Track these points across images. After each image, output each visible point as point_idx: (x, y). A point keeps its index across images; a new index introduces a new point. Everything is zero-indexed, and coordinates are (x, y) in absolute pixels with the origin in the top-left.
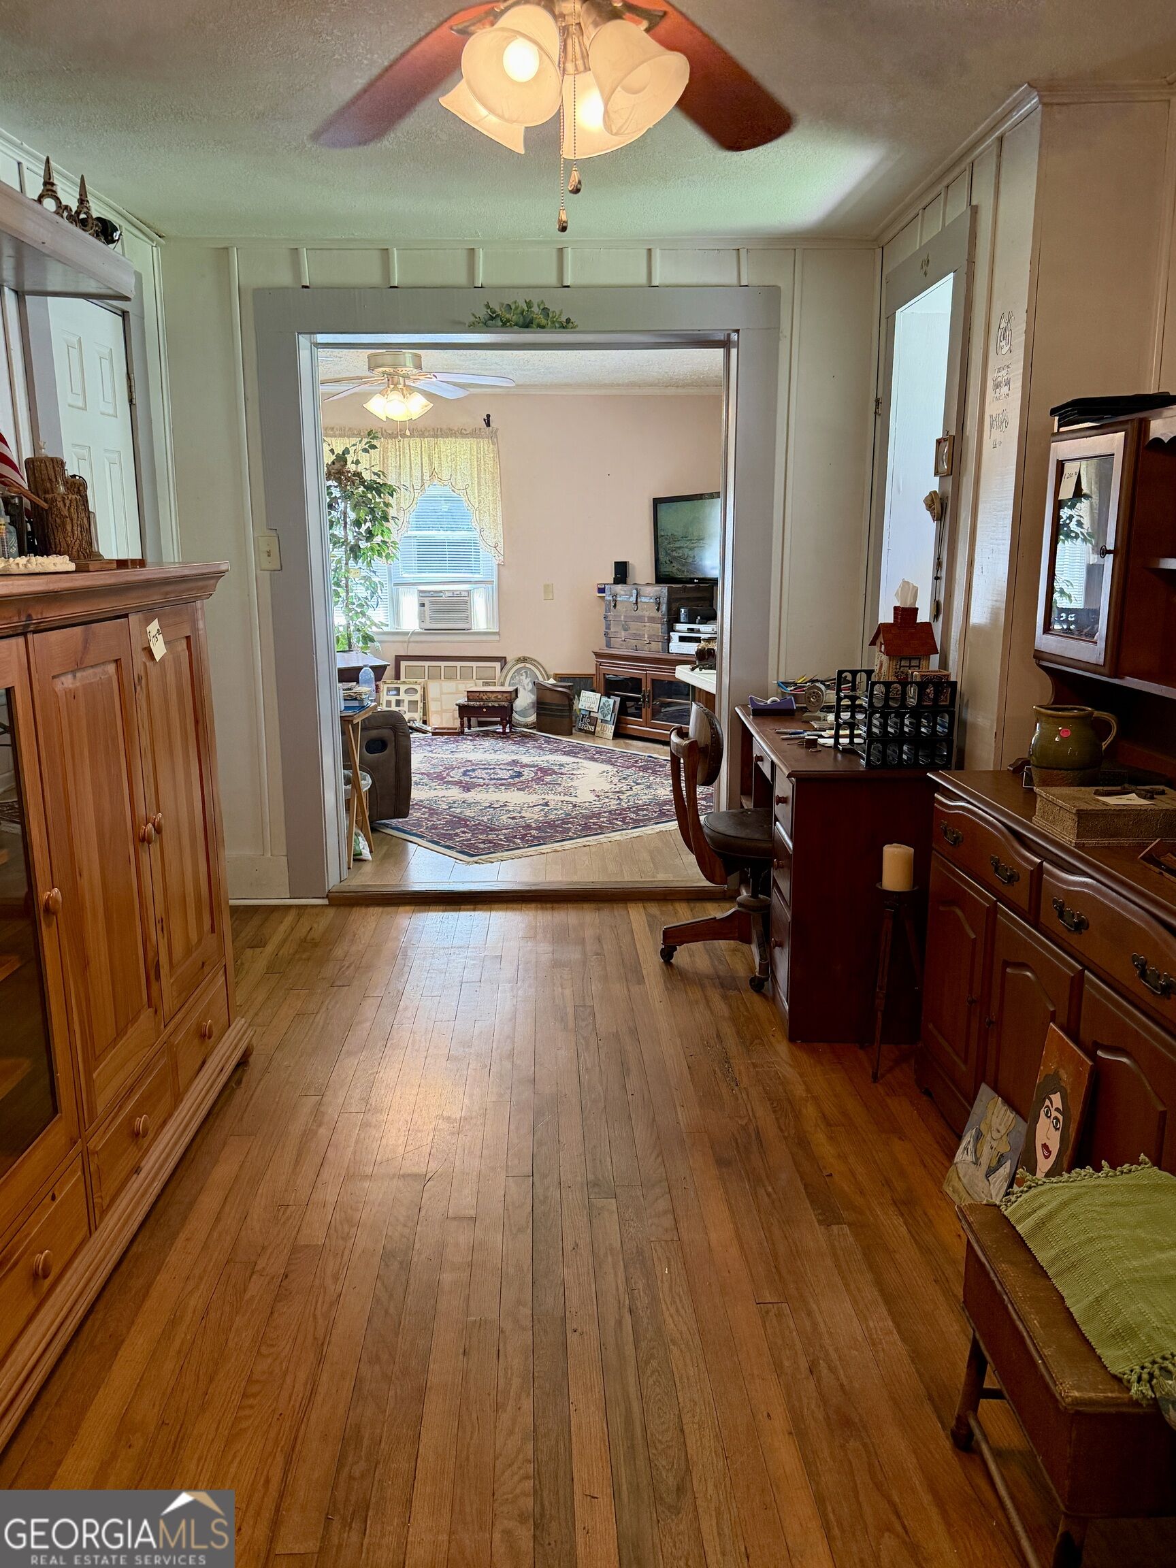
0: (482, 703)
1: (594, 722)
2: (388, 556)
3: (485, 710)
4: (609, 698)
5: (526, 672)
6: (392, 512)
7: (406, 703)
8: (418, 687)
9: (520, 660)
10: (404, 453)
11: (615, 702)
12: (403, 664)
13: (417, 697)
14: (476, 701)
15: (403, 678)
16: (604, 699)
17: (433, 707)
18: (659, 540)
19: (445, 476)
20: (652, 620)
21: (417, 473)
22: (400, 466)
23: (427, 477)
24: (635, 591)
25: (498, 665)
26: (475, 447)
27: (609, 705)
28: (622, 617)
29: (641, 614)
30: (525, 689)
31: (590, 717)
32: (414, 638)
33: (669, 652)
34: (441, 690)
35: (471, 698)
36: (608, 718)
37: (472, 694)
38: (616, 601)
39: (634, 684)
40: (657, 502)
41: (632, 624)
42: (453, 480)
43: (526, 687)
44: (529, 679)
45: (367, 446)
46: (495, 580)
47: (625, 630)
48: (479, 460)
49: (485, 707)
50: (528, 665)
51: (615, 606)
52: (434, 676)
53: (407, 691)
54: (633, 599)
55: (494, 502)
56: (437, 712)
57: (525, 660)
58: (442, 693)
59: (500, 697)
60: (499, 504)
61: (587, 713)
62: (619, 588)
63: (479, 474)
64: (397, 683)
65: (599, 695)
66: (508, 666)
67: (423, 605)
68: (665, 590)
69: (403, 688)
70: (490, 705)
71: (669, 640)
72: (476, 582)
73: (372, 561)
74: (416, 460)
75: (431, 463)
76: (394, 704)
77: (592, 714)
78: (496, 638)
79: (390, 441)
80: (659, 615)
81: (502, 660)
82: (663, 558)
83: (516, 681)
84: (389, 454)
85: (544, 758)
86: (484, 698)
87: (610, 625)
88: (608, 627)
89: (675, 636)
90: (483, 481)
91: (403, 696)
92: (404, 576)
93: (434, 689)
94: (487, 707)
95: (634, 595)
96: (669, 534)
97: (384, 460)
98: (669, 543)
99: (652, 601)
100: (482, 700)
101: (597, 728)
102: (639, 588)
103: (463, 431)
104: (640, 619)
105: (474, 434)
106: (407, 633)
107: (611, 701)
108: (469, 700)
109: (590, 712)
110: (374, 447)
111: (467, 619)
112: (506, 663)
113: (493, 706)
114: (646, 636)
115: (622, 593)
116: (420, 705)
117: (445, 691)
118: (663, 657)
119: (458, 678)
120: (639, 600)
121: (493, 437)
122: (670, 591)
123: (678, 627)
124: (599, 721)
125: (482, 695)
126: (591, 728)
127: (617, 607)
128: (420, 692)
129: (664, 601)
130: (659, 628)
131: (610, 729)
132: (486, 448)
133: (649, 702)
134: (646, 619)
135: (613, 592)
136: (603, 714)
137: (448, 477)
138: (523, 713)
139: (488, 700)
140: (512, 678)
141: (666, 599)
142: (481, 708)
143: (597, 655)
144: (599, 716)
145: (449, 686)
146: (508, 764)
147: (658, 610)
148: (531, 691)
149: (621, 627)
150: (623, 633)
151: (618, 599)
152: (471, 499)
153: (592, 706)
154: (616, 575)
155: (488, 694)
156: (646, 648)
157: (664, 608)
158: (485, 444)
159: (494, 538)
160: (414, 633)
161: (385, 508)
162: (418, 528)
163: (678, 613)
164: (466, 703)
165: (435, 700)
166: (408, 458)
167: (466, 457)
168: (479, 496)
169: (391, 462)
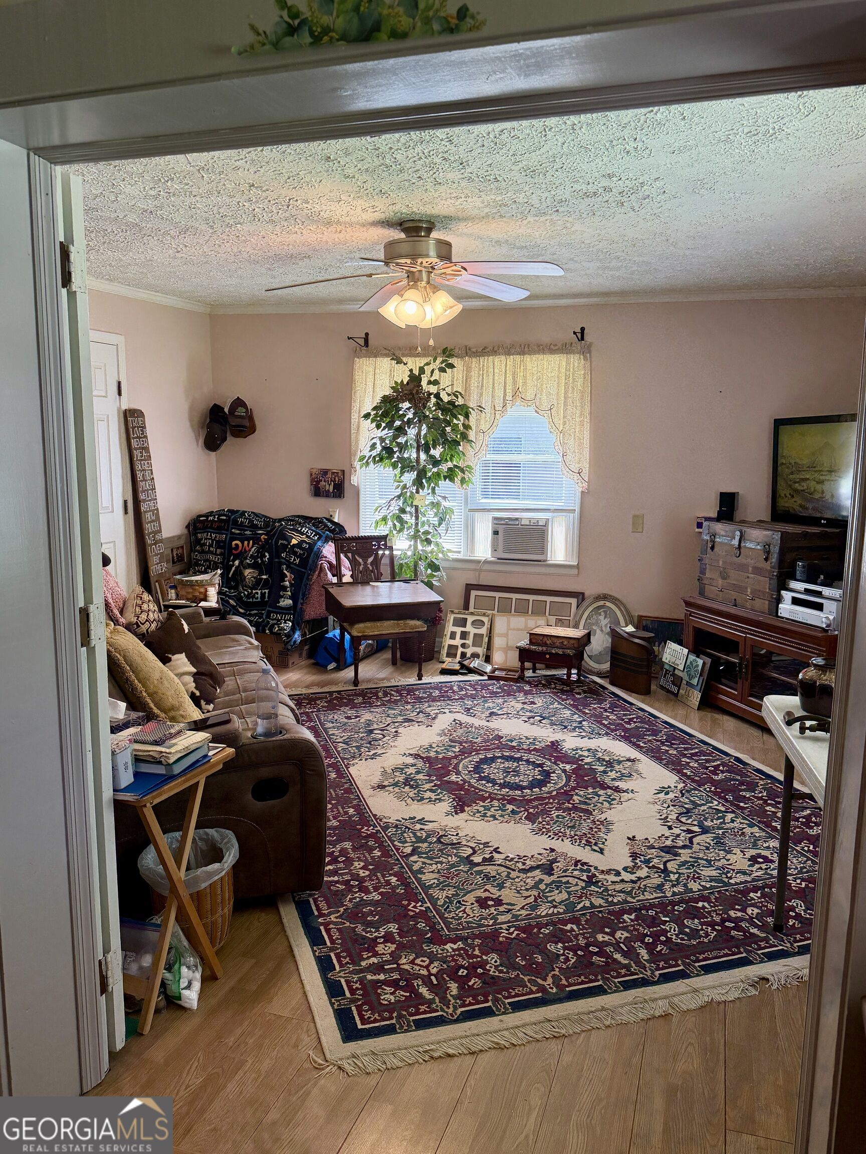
0: (545, 649)
1: (677, 681)
2: (463, 481)
3: (548, 656)
4: (698, 657)
5: (605, 612)
6: (472, 435)
7: (471, 636)
8: (485, 619)
9: (598, 598)
10: (487, 371)
11: (704, 664)
12: (474, 593)
13: (483, 631)
14: (538, 645)
15: (471, 609)
16: (692, 657)
17: (498, 642)
18: (780, 468)
19: (529, 395)
20: (757, 571)
21: (499, 393)
22: (482, 386)
23: (509, 397)
24: (738, 533)
25: (574, 601)
26: (564, 363)
27: (697, 666)
28: (721, 563)
29: (744, 561)
30: (602, 631)
31: (674, 675)
32: (486, 567)
33: (777, 616)
34: (508, 625)
35: (534, 641)
36: (695, 681)
37: (536, 637)
38: (714, 542)
39: (730, 645)
40: (779, 424)
41: (732, 573)
42: (537, 400)
43: (604, 629)
44: (607, 621)
45: (443, 365)
46: (577, 508)
47: (724, 578)
48: (567, 377)
49: (548, 653)
50: (608, 604)
51: (712, 548)
52: (505, 609)
53: (474, 623)
54: (736, 542)
55: (582, 424)
56: (501, 649)
57: (605, 597)
58: (509, 629)
59: (565, 643)
60: (587, 426)
61: (671, 669)
62: (719, 527)
63: (566, 393)
64: (464, 614)
65: (686, 651)
66: (585, 603)
67: (496, 533)
68: (778, 536)
69: (470, 619)
70: (554, 652)
71: (779, 600)
72: (556, 510)
73: (436, 488)
74: (500, 379)
75: (515, 382)
76: (458, 636)
77: (676, 672)
78: (575, 571)
79: (474, 360)
80: (767, 566)
81: (580, 596)
82: (783, 491)
83: (593, 621)
84: (473, 373)
85: (593, 743)
86: (548, 642)
87: (705, 569)
88: (703, 572)
89: (787, 596)
90: (570, 401)
91: (469, 628)
92: (481, 501)
93: (501, 623)
94: (550, 654)
95: (737, 538)
96: (793, 462)
97: (467, 379)
98: (792, 473)
99: (759, 547)
100: (545, 645)
101: (681, 691)
102: (744, 529)
103: (552, 346)
104: (742, 567)
105: (563, 349)
106: (478, 562)
107: (700, 662)
108: (531, 642)
109: (675, 668)
110: (451, 366)
111: (543, 550)
112: (583, 599)
113: (557, 654)
114: (749, 590)
115: (723, 533)
116: (486, 639)
117: (512, 626)
118: (769, 622)
119: (530, 612)
120: (743, 544)
121: (586, 351)
122: (784, 536)
123: (794, 585)
124: (684, 682)
125: (545, 639)
126: (675, 689)
127: (716, 549)
128: (487, 625)
129: (775, 550)
130: (765, 584)
131: (696, 697)
132: (576, 364)
133: (746, 673)
134: (750, 569)
135: (711, 531)
136: (689, 675)
137: (533, 397)
138: (597, 659)
139: (553, 646)
140: (589, 617)
141: (777, 549)
142: (543, 654)
143: (688, 604)
144: (686, 677)
145: (518, 622)
146: (540, 751)
147: (766, 559)
148: (608, 634)
149: (718, 573)
150: (720, 581)
151: (718, 540)
152: (556, 420)
153: (678, 662)
154: (721, 506)
155: (553, 639)
156: (748, 605)
157: (774, 558)
158: (576, 361)
159: (579, 463)
160: (486, 562)
161: (465, 430)
162: (496, 452)
163: (793, 566)
164: (527, 647)
165: (501, 635)
166: (491, 377)
167: (553, 374)
168: (564, 417)
169: (474, 383)
